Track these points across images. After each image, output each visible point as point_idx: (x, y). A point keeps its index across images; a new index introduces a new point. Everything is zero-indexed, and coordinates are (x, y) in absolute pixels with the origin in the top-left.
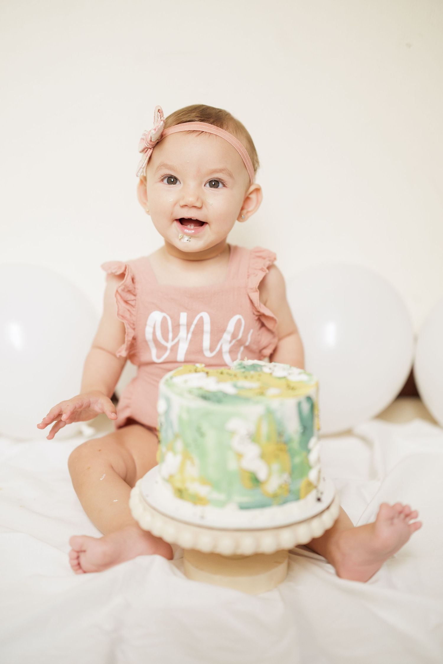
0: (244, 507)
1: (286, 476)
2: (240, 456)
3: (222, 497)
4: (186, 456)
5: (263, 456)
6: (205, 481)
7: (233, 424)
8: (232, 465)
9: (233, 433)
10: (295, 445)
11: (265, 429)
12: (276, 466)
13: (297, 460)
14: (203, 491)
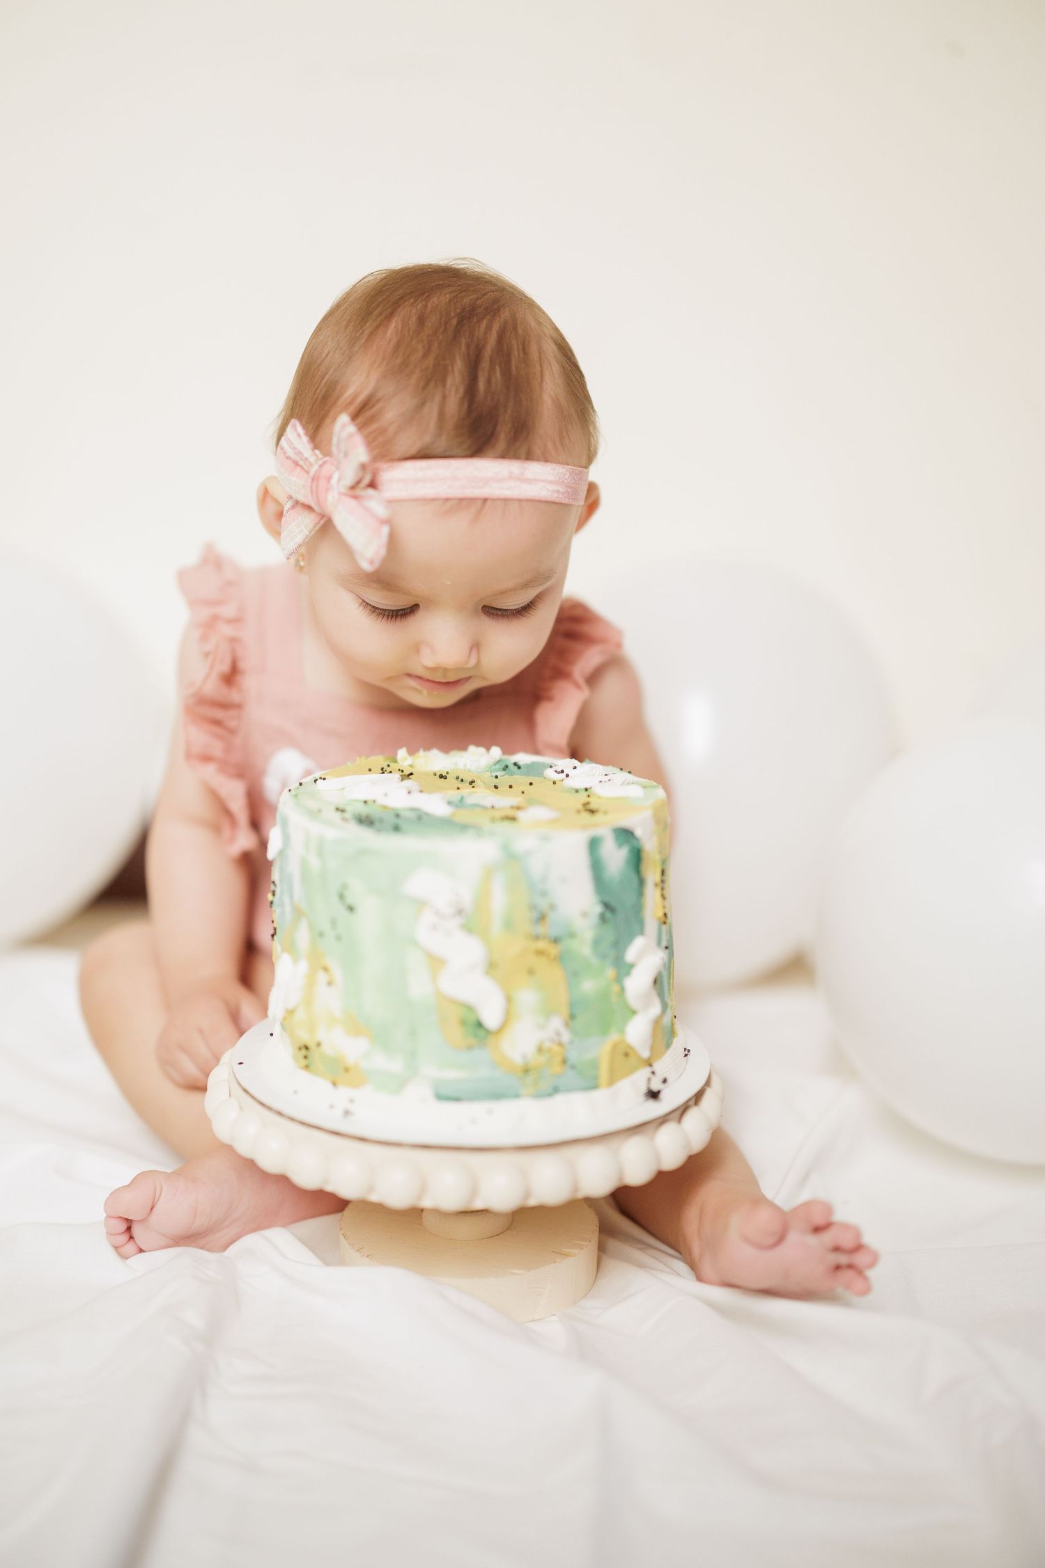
0: (445, 1096)
1: (557, 1023)
2: (436, 963)
3: (396, 1065)
4: (318, 965)
5: (491, 967)
6: (356, 1026)
7: (420, 883)
8: (419, 987)
9: (420, 904)
10: (583, 946)
11: (499, 901)
12: (527, 997)
13: (588, 986)
14: (352, 1049)
